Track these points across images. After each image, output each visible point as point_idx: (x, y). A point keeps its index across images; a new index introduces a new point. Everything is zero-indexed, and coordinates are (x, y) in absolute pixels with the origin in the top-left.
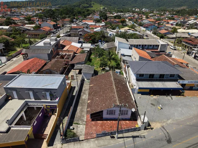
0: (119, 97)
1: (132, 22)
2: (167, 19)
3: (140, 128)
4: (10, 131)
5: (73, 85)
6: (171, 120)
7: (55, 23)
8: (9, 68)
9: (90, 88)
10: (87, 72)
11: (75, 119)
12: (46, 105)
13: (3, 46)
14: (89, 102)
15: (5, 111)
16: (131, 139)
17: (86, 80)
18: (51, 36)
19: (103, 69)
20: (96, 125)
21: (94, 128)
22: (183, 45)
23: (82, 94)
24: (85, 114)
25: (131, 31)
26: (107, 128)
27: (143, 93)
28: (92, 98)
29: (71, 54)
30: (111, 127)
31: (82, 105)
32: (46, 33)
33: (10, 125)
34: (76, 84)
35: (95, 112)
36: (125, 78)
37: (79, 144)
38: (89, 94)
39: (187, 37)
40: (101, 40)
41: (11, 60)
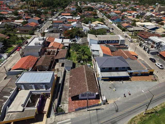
0: (88, 86)
1: (102, 14)
2: (130, 9)
3: (101, 104)
4: (25, 110)
5: (58, 76)
6: (120, 97)
7: (39, 19)
8: (10, 64)
9: (71, 78)
10: (67, 66)
11: (62, 100)
12: (43, 93)
13: (2, 44)
14: (70, 89)
15: (19, 98)
16: (96, 111)
17: (67, 71)
18: (38, 31)
19: (79, 62)
20: (75, 103)
21: (74, 105)
22: (138, 38)
23: (65, 82)
24: (67, 96)
25: (100, 25)
26: (82, 105)
27: (105, 80)
28: (72, 86)
29: (55, 51)
30: (84, 104)
31: (65, 91)
32: (33, 29)
33: (24, 107)
34: (60, 75)
35: (74, 96)
36: (94, 69)
37: (65, 116)
38: (70, 83)
39: (142, 30)
40: (77, 36)
41: (10, 56)
